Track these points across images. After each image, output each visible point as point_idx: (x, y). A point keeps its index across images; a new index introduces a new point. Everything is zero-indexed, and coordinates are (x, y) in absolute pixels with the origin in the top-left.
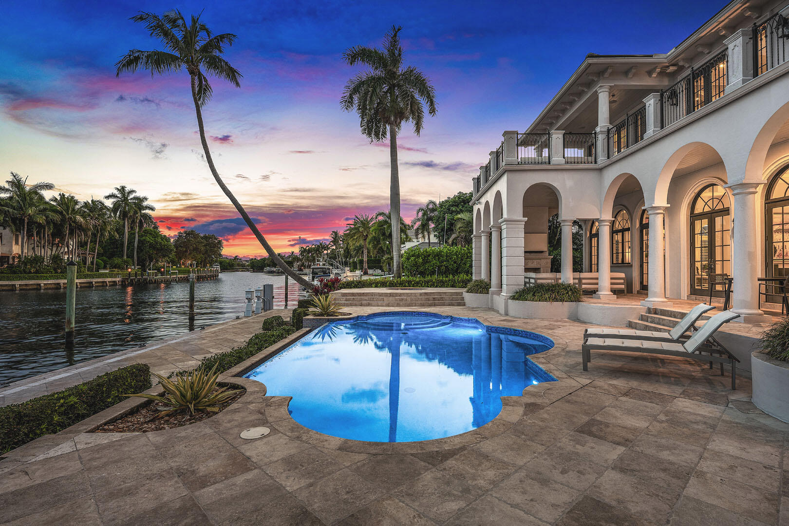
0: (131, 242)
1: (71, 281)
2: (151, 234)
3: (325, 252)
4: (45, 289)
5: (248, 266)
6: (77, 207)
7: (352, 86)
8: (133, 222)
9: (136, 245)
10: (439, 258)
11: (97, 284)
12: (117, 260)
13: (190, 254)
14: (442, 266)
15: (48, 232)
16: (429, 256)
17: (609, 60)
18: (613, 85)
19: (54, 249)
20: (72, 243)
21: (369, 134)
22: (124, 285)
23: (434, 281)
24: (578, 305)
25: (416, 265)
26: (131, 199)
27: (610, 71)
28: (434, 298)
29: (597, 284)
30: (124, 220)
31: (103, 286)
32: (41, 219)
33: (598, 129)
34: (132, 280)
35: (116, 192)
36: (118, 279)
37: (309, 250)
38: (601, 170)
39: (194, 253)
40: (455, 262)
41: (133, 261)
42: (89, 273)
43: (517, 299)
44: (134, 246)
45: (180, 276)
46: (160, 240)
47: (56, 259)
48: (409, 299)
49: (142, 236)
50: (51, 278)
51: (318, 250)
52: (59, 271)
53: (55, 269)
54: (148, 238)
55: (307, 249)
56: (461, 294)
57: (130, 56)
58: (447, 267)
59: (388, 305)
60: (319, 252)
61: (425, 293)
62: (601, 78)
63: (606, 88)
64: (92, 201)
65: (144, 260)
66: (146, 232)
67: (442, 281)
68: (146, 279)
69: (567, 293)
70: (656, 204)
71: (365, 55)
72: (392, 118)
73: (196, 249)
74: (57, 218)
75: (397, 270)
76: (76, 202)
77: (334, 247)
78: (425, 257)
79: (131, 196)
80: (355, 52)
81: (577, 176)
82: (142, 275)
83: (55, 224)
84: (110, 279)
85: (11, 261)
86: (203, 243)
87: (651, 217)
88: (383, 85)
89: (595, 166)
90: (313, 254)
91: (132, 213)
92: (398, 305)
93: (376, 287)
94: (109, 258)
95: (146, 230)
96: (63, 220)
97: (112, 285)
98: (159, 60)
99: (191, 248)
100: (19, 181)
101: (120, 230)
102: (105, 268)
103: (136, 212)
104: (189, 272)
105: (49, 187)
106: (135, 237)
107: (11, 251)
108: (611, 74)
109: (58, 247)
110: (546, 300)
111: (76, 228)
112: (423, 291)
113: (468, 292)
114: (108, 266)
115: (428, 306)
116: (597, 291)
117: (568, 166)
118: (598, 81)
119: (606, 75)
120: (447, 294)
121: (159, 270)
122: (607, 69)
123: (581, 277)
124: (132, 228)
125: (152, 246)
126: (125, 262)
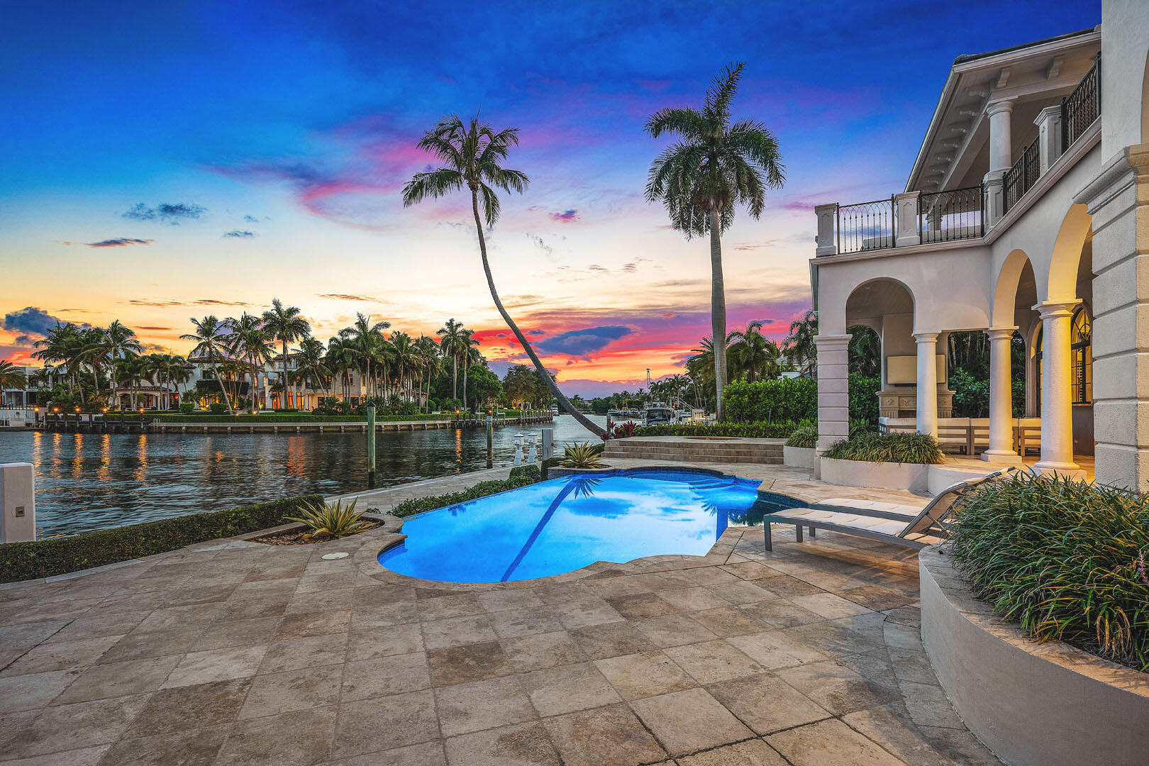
0: (460, 381)
1: (371, 424)
2: (478, 371)
3: (683, 388)
4: (385, 431)
5: (590, 407)
6: (410, 345)
7: (660, 167)
8: (462, 358)
9: (465, 385)
10: (775, 396)
11: (417, 427)
12: (448, 401)
13: (521, 393)
14: (778, 407)
15: (387, 372)
16: (760, 393)
17: (984, 62)
18: (1017, 97)
19: (394, 390)
20: (409, 384)
21: (686, 228)
22: (453, 428)
23: (761, 428)
24: (928, 469)
25: (739, 405)
26: (460, 332)
27: (1005, 75)
28: (738, 452)
29: (987, 436)
30: (453, 356)
31: (434, 429)
32: (381, 360)
33: (986, 179)
34: (460, 423)
35: (446, 328)
36: (447, 422)
37: (661, 386)
38: (990, 246)
39: (524, 392)
40: (799, 402)
41: (463, 403)
42: (422, 414)
43: (831, 456)
44: (463, 385)
45: (509, 419)
46: (487, 377)
47: (394, 399)
48: (701, 451)
49: (471, 373)
50: (390, 419)
51: (672, 386)
52: (397, 412)
53: (393, 411)
54: (477, 376)
55: (659, 384)
56: (780, 447)
57: (414, 182)
58: (786, 409)
59: (672, 459)
60: (675, 388)
61: (726, 444)
62: (992, 90)
63: (1002, 106)
64: (422, 337)
65: (473, 401)
66: (475, 369)
67: (773, 429)
68: (473, 423)
69: (909, 449)
70: (1052, 299)
71: (676, 120)
72: (712, 202)
73: (526, 388)
74: (392, 357)
75: (721, 413)
76: (409, 340)
77: (692, 382)
78: (753, 395)
79: (459, 329)
80: (659, 119)
81: (945, 261)
82: (471, 417)
83: (391, 364)
84: (440, 422)
85: (360, 402)
86: (534, 380)
87: (1045, 323)
88: (700, 157)
89: (981, 241)
90: (667, 391)
91: (460, 349)
92: (686, 459)
93: (680, 435)
94: (441, 398)
95: (474, 367)
96: (398, 359)
97: (443, 428)
98: (441, 180)
99: (522, 386)
100: (363, 321)
101: (449, 369)
102: (437, 410)
103: (464, 348)
104: (519, 414)
105: (387, 325)
106: (464, 375)
107: (359, 393)
108: (1009, 81)
109: (396, 387)
110: (872, 459)
111: (411, 368)
112: (726, 442)
113: (789, 444)
114: (439, 407)
115: (726, 462)
116: (987, 448)
117: (925, 247)
118: (987, 98)
119: (1001, 84)
120: (760, 446)
121: (487, 412)
122: (1000, 72)
123: (973, 425)
124: (461, 365)
125: (481, 385)
126: (456, 403)
